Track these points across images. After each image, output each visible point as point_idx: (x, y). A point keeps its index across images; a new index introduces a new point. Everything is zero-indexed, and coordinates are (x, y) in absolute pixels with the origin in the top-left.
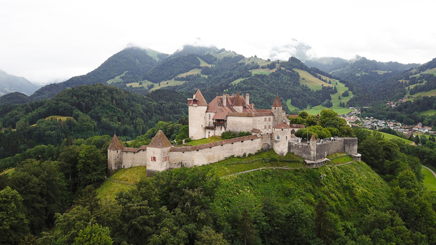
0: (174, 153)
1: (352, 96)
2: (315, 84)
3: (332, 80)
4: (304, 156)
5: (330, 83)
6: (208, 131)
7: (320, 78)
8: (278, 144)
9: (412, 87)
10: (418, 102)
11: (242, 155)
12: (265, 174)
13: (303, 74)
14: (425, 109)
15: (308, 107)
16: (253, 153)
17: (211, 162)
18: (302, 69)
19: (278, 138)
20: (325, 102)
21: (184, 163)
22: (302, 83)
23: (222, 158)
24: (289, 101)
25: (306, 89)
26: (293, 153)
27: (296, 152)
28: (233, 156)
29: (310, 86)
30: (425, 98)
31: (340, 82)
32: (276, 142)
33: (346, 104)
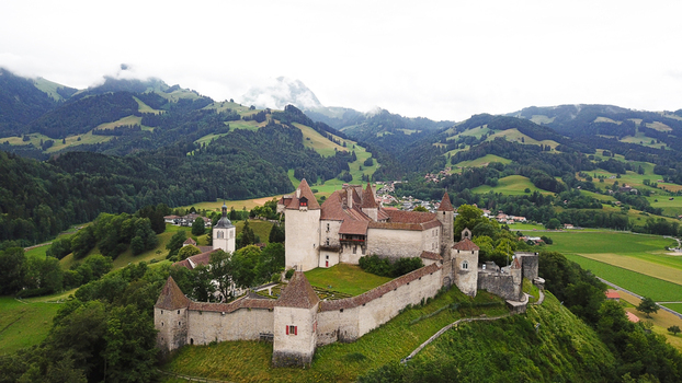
0: (325, 313)
1: (377, 166)
2: (326, 147)
3: (347, 142)
4: (504, 294)
5: (344, 146)
6: (323, 255)
7: (331, 139)
8: (466, 276)
9: (453, 153)
10: (467, 175)
11: (418, 301)
13: (307, 131)
14: (475, 185)
15: (319, 181)
16: (432, 296)
17: (381, 322)
18: (305, 124)
19: (466, 266)
20: (342, 174)
21: (342, 331)
22: (307, 145)
23: (395, 313)
24: (291, 173)
25: (313, 154)
26: (485, 290)
27: (490, 288)
28: (408, 307)
29: (319, 150)
30: (476, 170)
31: (359, 144)
32: (462, 273)
33: (370, 177)
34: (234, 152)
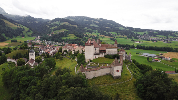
1: (32, 32)
2: (14, 27)
3: (20, 25)
4: (129, 59)
7: (14, 24)
8: (124, 57)
9: (53, 28)
10: (60, 34)
13: (6, 22)
14: (62, 37)
15: (14, 37)
20: (21, 34)
22: (7, 26)
24: (4, 35)
25: (10, 29)
29: (11, 27)
31: (24, 26)
33: (31, 35)
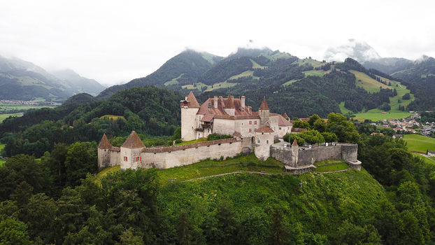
0: (146, 154)
1: (413, 99)
2: (372, 85)
3: (392, 82)
4: (285, 161)
5: (390, 85)
6: (198, 133)
7: (379, 80)
11: (218, 158)
12: (240, 179)
13: (359, 76)
15: (364, 110)
16: (231, 156)
17: (185, 164)
18: (359, 70)
19: (259, 142)
20: (383, 105)
21: (155, 164)
22: (358, 85)
23: (196, 160)
24: (343, 104)
25: (362, 91)
28: (208, 159)
29: (367, 88)
31: (402, 84)
32: (257, 146)
33: (405, 108)
34: (303, 90)
